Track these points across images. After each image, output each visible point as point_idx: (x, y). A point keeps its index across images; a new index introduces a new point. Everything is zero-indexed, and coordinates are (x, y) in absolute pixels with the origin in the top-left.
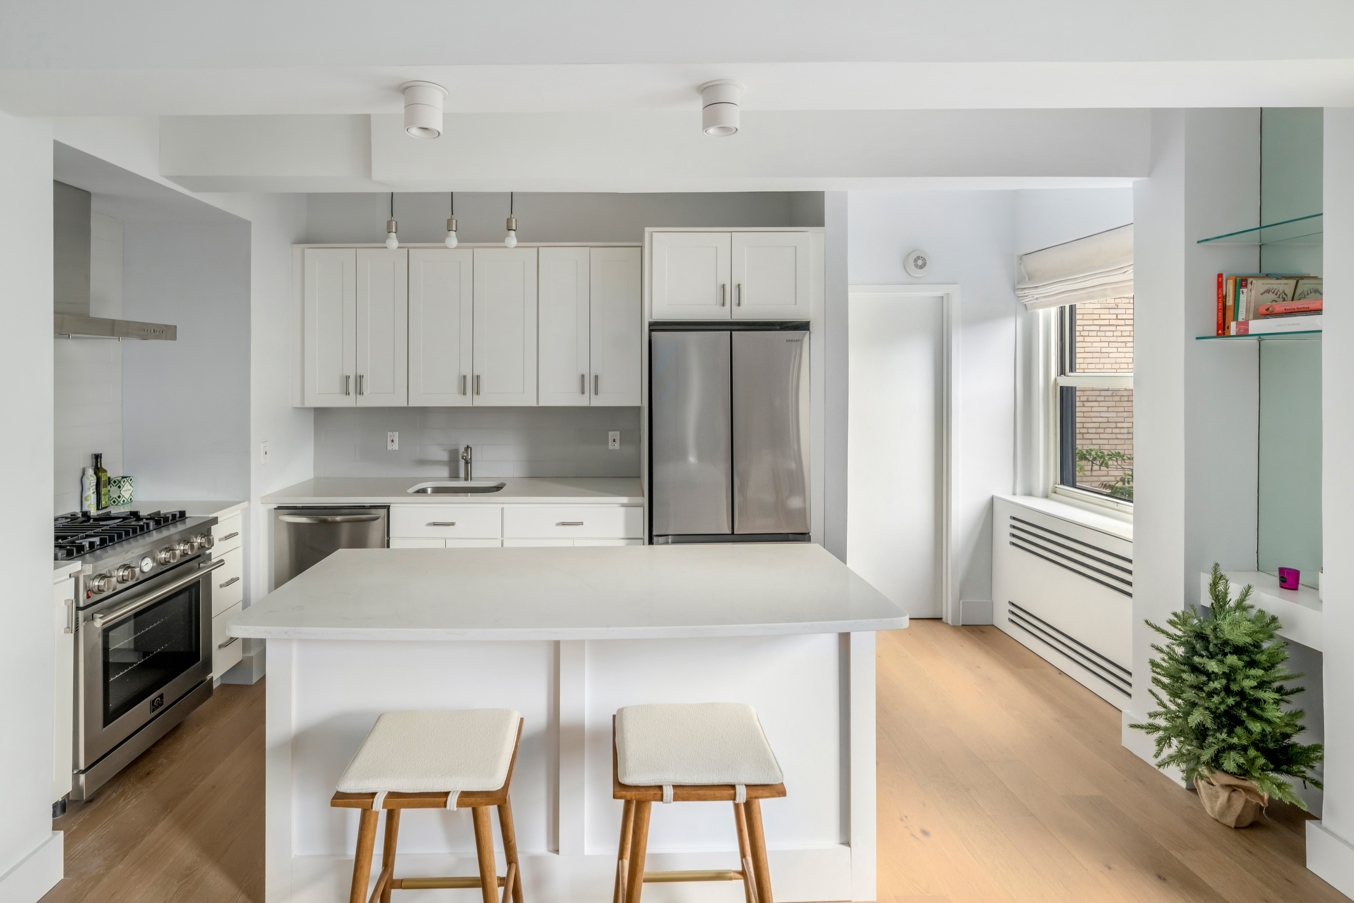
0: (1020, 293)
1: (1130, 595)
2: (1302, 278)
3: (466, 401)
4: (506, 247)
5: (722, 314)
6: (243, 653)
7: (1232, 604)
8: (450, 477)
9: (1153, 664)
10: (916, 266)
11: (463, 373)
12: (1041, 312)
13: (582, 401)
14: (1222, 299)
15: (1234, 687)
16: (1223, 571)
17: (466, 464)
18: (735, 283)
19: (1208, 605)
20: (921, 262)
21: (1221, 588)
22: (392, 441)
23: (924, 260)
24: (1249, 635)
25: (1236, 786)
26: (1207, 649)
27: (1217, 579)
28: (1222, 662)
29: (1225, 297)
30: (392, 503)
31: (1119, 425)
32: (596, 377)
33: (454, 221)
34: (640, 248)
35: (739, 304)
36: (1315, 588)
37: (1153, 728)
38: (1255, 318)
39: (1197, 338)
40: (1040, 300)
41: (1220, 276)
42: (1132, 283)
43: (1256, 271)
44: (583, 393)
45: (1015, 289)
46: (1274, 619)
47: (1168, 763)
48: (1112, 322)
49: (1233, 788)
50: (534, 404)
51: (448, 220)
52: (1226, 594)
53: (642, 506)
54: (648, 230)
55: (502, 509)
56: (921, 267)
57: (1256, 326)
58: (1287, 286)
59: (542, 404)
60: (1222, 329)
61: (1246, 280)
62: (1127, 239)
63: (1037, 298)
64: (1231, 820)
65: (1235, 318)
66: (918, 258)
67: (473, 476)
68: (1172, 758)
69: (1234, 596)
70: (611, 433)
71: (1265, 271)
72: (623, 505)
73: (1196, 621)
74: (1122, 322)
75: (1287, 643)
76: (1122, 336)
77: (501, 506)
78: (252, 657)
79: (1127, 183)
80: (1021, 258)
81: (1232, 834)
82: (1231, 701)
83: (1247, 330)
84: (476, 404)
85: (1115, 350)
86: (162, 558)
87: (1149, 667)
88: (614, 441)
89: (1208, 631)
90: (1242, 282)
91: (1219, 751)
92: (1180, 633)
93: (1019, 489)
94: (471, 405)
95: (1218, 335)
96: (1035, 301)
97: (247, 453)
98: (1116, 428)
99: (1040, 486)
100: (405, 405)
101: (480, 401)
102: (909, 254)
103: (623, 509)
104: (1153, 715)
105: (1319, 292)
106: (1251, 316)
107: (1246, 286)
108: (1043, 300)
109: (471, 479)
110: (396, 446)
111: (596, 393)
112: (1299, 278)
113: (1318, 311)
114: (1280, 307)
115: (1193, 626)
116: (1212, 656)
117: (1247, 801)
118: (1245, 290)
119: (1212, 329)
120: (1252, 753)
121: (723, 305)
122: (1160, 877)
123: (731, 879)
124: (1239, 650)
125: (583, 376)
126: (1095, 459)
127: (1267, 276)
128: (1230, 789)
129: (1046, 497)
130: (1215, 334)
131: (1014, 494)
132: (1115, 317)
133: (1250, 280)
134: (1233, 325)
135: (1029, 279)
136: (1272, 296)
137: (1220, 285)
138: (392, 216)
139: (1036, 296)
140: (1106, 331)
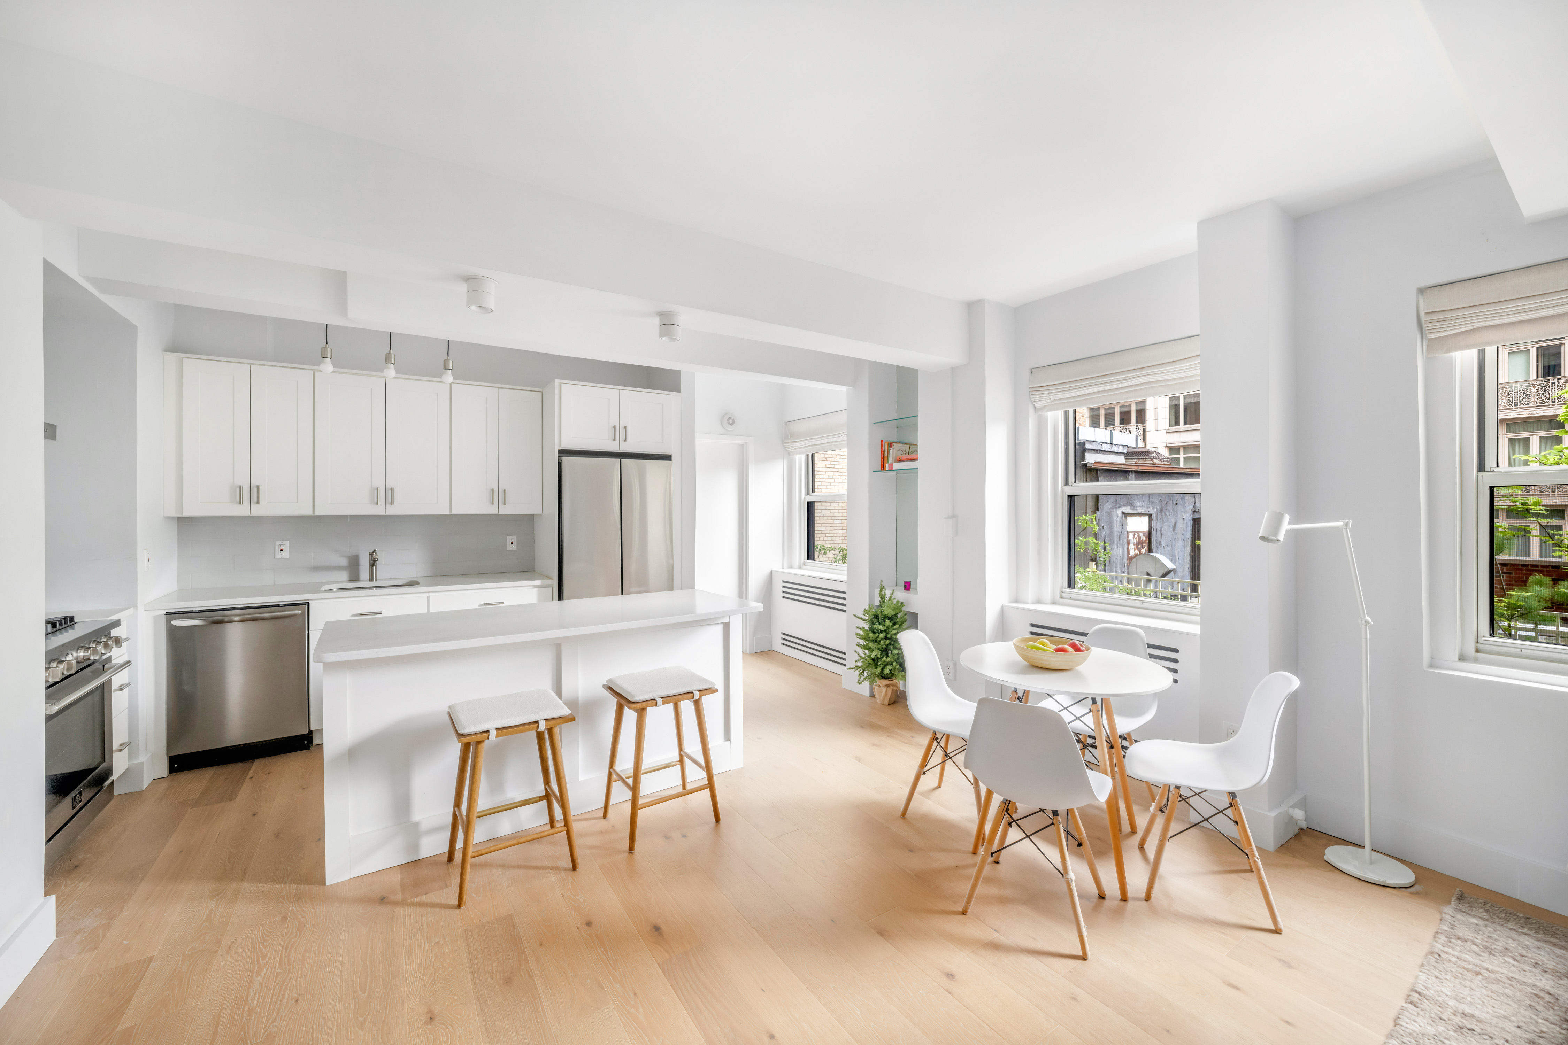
0: (786, 445)
1: (845, 611)
2: (912, 444)
3: (379, 510)
4: (442, 382)
5: (614, 448)
6: (129, 760)
7: (887, 599)
8: (349, 581)
9: (857, 634)
10: (729, 423)
11: (376, 485)
12: (797, 457)
13: (492, 510)
14: (883, 452)
15: (889, 636)
16: (884, 584)
17: (371, 567)
18: (622, 425)
19: (878, 605)
20: (731, 421)
21: (883, 593)
22: (282, 550)
23: (733, 420)
24: (894, 610)
25: (889, 684)
26: (878, 622)
27: (882, 588)
28: (884, 626)
29: (884, 452)
30: (311, 600)
31: (827, 535)
32: (505, 491)
33: (393, 356)
34: (541, 393)
35: (625, 440)
36: (916, 589)
37: (857, 668)
38: (895, 462)
39: (874, 471)
40: (796, 450)
41: (882, 441)
42: (846, 442)
43: (895, 440)
44: (493, 503)
45: (783, 443)
46: (902, 603)
47: (863, 681)
48: (824, 469)
49: (887, 686)
50: (448, 513)
51: (386, 354)
52: (885, 595)
53: (551, 586)
54: (557, 381)
55: (429, 597)
56: (732, 424)
57: (896, 466)
58: (906, 448)
59: (455, 512)
60: (883, 466)
61: (892, 444)
62: (843, 418)
63: (795, 449)
64: (887, 702)
65: (888, 462)
66: (730, 418)
67: (378, 578)
68: (865, 679)
69: (888, 596)
70: (509, 537)
71: (899, 440)
72: (536, 587)
73: (874, 610)
74: (828, 470)
75: (907, 613)
76: (828, 478)
77: (427, 595)
78: (143, 763)
79: (844, 389)
80: (786, 423)
81: (887, 707)
82: (888, 642)
83: (892, 468)
84: (388, 513)
85: (825, 487)
86: (80, 656)
87: (856, 636)
88: (512, 543)
89: (879, 612)
90: (890, 445)
91: (883, 668)
92: (867, 618)
93: (786, 565)
94: (384, 514)
95: (882, 470)
96: (794, 450)
97: (133, 558)
98: (826, 537)
99: (796, 562)
100: (310, 513)
101: (391, 511)
102: (725, 415)
103: (536, 590)
104: (857, 661)
105: (917, 451)
106: (894, 461)
107: (892, 447)
108: (799, 450)
109: (376, 580)
110: (286, 554)
111: (505, 503)
112: (911, 444)
113: (917, 460)
114: (904, 457)
115: (873, 612)
116: (880, 624)
117: (893, 690)
118: (891, 449)
119: (879, 468)
120: (895, 663)
121: (614, 440)
122: (862, 727)
123: (674, 766)
124: (890, 619)
125: (493, 490)
126: (820, 550)
127: (899, 443)
128: (886, 687)
129: (800, 568)
130: (880, 469)
131: (783, 568)
132: (824, 466)
133: (893, 444)
134: (887, 465)
135: (791, 437)
136: (901, 452)
137: (882, 445)
138: (327, 343)
139: (795, 447)
140: (820, 475)
